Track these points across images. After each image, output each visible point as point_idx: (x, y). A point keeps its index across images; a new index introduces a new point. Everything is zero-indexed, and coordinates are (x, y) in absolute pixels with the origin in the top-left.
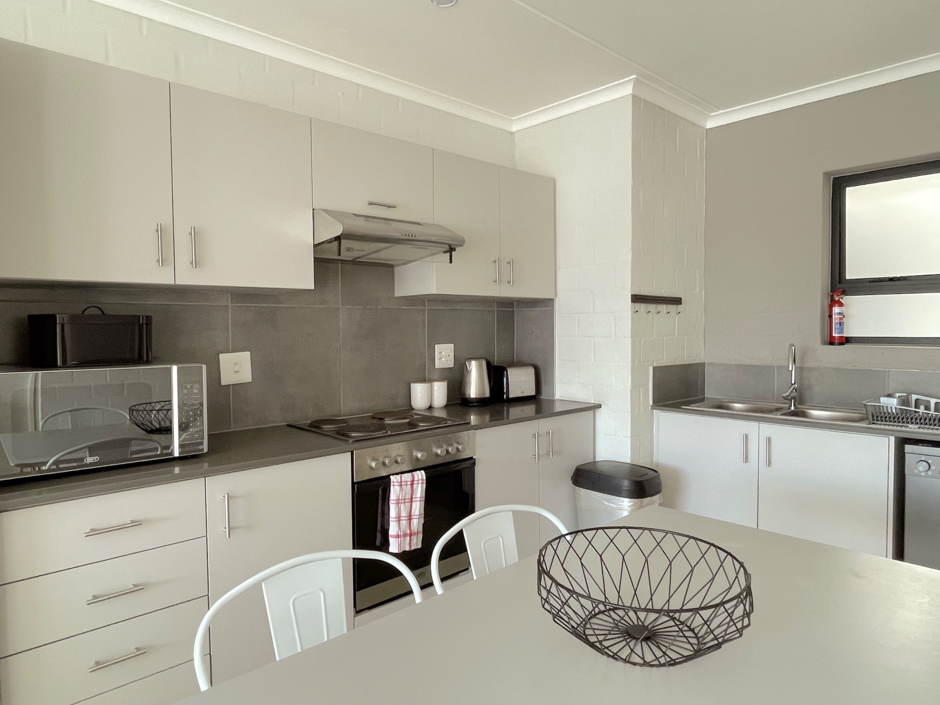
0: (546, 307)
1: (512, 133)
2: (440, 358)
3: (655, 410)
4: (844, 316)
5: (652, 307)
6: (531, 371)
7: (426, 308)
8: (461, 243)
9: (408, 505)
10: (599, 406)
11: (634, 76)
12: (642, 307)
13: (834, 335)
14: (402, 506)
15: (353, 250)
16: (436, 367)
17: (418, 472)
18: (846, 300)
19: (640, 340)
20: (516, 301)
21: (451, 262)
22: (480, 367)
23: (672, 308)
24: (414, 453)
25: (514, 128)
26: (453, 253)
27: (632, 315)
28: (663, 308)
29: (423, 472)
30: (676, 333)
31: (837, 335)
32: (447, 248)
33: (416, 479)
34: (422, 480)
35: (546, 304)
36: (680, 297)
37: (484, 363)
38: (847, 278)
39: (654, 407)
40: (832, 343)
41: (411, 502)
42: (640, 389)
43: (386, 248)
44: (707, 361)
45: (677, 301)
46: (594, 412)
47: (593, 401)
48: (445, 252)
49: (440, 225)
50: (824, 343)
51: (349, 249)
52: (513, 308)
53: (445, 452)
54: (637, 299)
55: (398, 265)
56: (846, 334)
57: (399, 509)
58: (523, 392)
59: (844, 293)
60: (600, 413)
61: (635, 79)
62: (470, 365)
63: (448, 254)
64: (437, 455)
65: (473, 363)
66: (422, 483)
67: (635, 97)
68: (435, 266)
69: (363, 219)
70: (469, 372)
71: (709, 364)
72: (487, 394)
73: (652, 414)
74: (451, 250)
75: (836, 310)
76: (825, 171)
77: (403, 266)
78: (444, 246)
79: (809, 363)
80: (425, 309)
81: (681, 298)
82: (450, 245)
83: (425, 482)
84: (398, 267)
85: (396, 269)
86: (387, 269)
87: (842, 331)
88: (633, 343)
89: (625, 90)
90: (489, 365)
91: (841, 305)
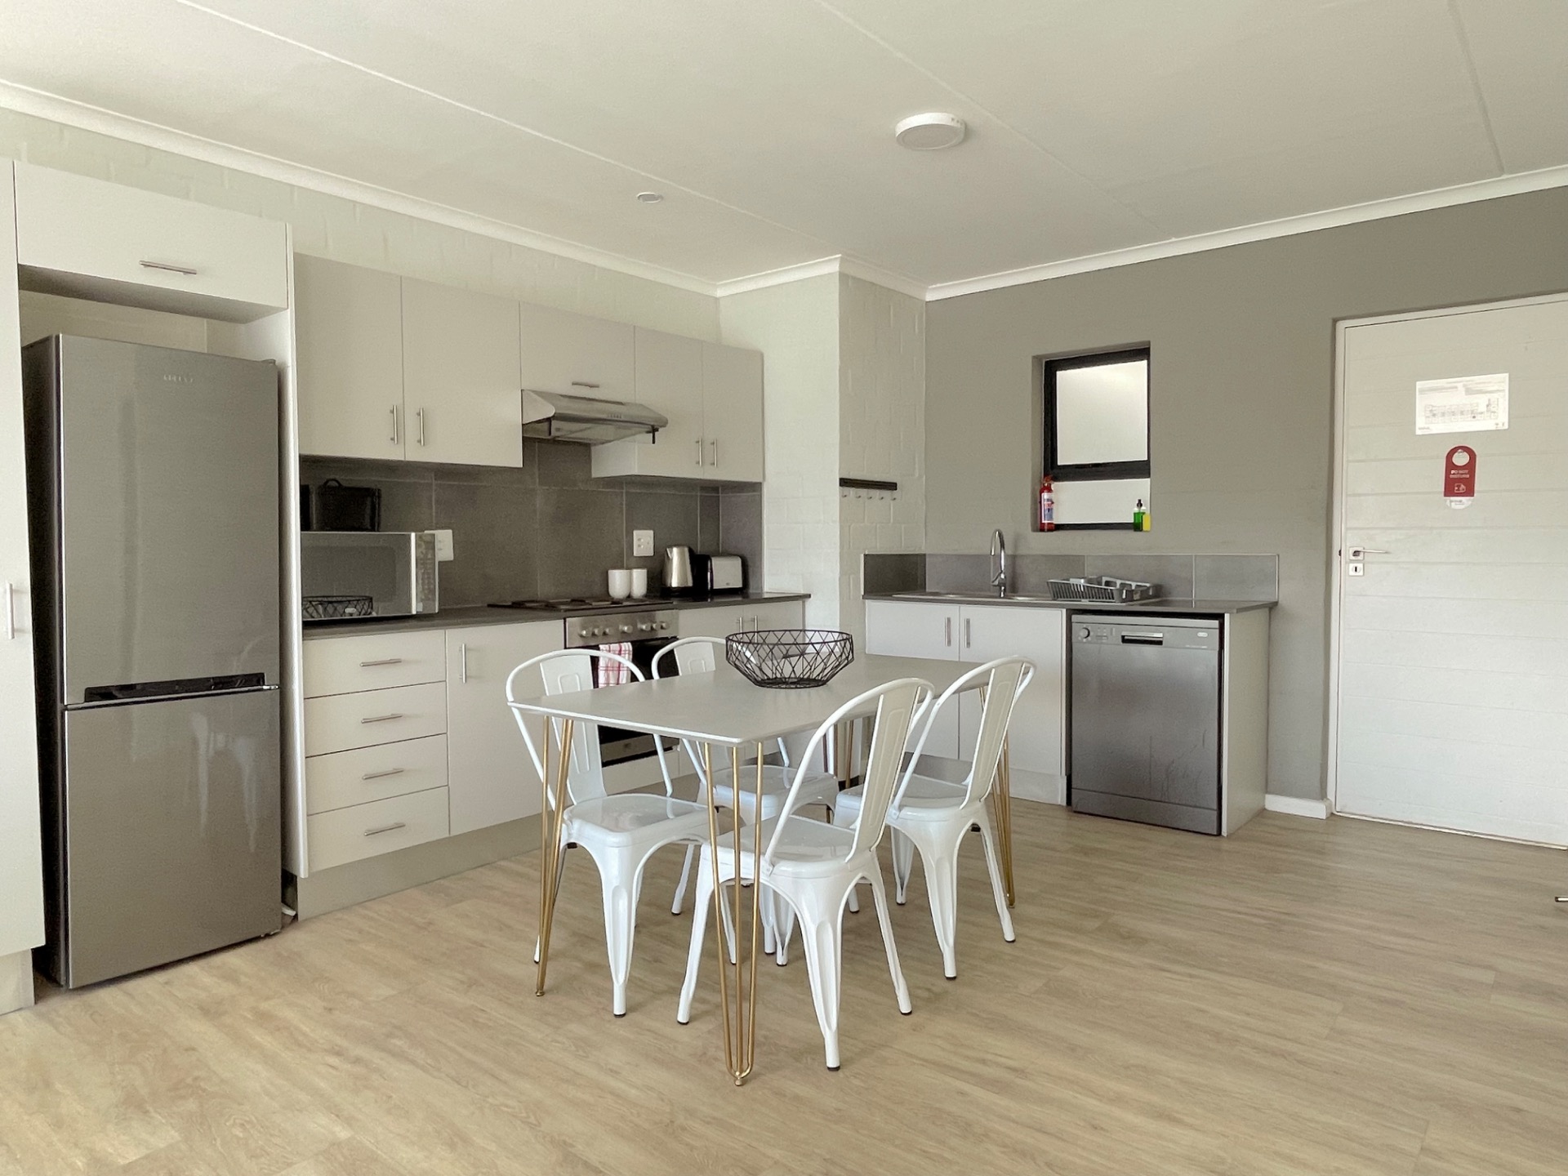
0: (754, 491)
1: (717, 299)
2: (639, 546)
3: (867, 601)
4: (1053, 503)
5: (863, 492)
6: (738, 562)
7: (624, 491)
8: (664, 424)
9: (616, 673)
10: (809, 596)
11: (840, 255)
12: (852, 492)
13: (1043, 522)
14: (611, 673)
15: (561, 430)
16: (635, 554)
17: (625, 643)
18: (1055, 485)
19: (850, 526)
20: (722, 486)
21: (654, 442)
22: (681, 555)
23: (886, 493)
24: (620, 627)
25: (719, 293)
26: (656, 433)
27: (840, 500)
28: (876, 493)
29: (629, 644)
30: (892, 521)
31: (1046, 522)
32: (650, 428)
33: (623, 649)
34: (629, 651)
35: (755, 488)
36: (895, 481)
37: (686, 549)
38: (1059, 464)
39: (866, 596)
40: (1042, 530)
41: (619, 670)
42: (849, 578)
43: (589, 428)
44: (927, 552)
45: (892, 486)
46: (804, 602)
47: (802, 592)
48: (648, 432)
49: (641, 405)
50: (1034, 530)
51: (558, 430)
52: (718, 493)
53: (649, 629)
54: (845, 482)
55: (595, 445)
56: (1056, 521)
57: (608, 676)
58: (728, 584)
59: (1056, 479)
60: (809, 603)
61: (841, 257)
62: (671, 552)
63: (651, 435)
64: (642, 630)
65: (675, 550)
66: (629, 654)
67: (843, 277)
68: (636, 447)
69: (567, 399)
70: (670, 560)
71: (930, 555)
72: (690, 584)
73: (864, 603)
74: (654, 430)
75: (1045, 495)
76: (1035, 354)
77: (601, 446)
78: (647, 426)
79: (1022, 551)
80: (622, 493)
81: (896, 484)
82: (653, 426)
83: (631, 653)
84: (597, 447)
85: (593, 448)
86: (584, 448)
87: (1051, 517)
88: (842, 528)
89: (829, 267)
90: (691, 551)
91: (1049, 490)
